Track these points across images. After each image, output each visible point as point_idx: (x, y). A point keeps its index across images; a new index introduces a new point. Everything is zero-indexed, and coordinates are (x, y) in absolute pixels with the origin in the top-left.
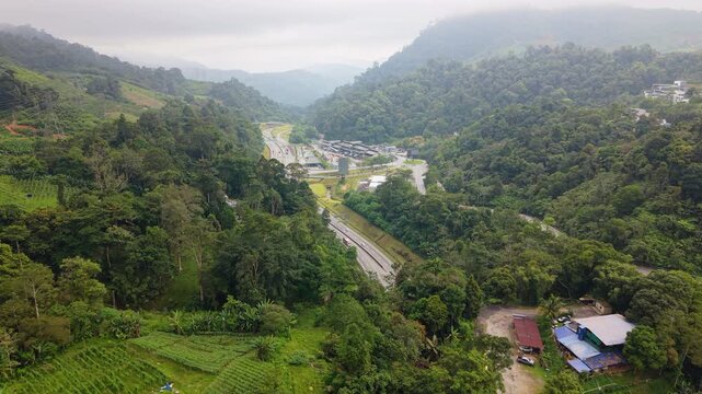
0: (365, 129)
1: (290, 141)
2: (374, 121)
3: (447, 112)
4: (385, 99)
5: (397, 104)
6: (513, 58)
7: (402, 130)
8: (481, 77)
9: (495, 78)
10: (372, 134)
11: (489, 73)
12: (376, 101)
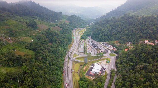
0: (101, 37)
1: (81, 38)
2: (105, 35)
3: (127, 35)
4: (109, 27)
5: (113, 29)
6: (153, 17)
7: (113, 38)
8: (141, 23)
9: (145, 24)
10: (103, 38)
11: (144, 22)
12: (106, 28)
